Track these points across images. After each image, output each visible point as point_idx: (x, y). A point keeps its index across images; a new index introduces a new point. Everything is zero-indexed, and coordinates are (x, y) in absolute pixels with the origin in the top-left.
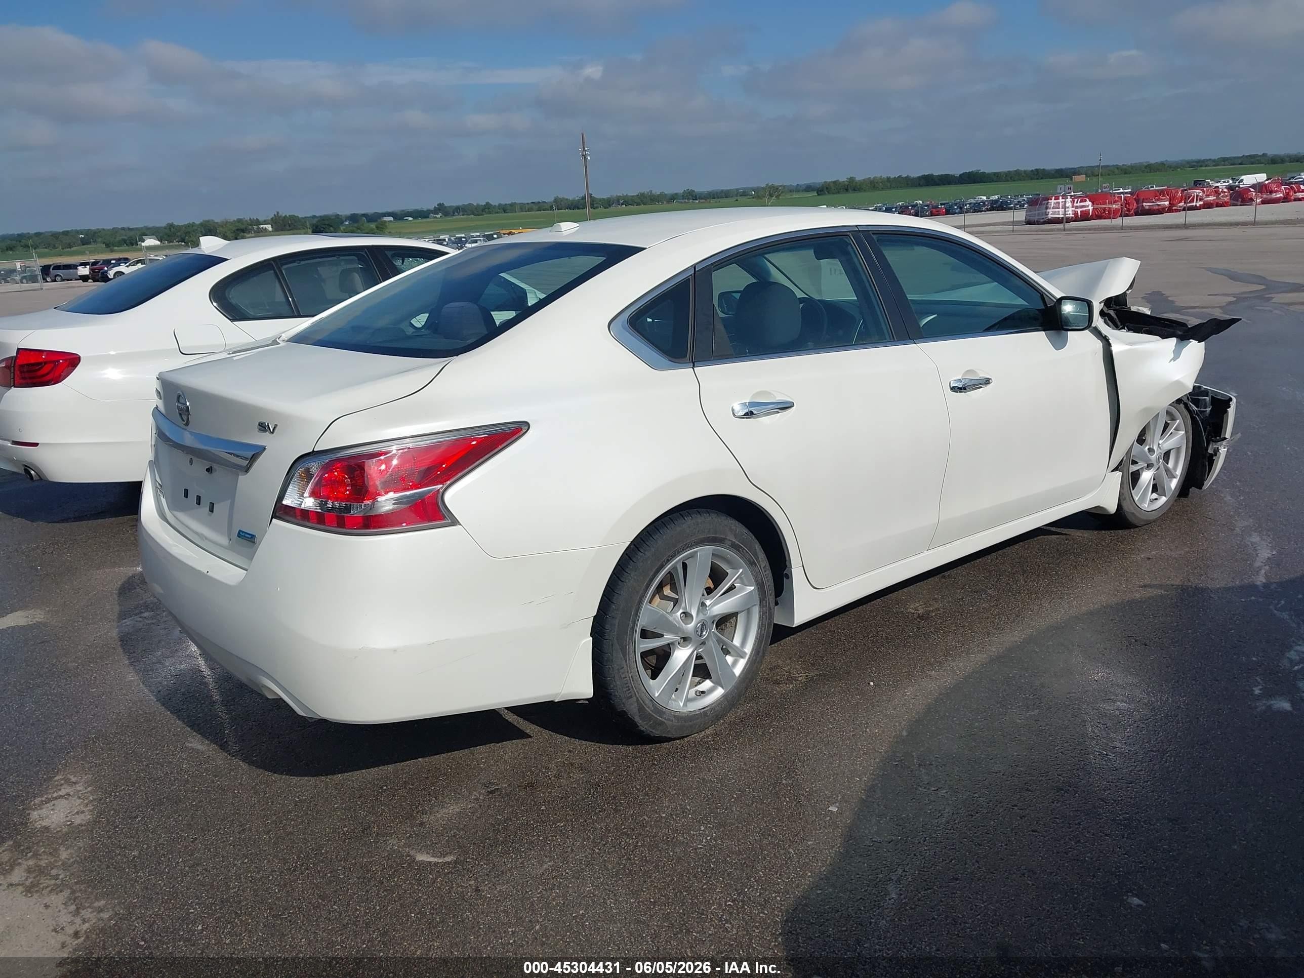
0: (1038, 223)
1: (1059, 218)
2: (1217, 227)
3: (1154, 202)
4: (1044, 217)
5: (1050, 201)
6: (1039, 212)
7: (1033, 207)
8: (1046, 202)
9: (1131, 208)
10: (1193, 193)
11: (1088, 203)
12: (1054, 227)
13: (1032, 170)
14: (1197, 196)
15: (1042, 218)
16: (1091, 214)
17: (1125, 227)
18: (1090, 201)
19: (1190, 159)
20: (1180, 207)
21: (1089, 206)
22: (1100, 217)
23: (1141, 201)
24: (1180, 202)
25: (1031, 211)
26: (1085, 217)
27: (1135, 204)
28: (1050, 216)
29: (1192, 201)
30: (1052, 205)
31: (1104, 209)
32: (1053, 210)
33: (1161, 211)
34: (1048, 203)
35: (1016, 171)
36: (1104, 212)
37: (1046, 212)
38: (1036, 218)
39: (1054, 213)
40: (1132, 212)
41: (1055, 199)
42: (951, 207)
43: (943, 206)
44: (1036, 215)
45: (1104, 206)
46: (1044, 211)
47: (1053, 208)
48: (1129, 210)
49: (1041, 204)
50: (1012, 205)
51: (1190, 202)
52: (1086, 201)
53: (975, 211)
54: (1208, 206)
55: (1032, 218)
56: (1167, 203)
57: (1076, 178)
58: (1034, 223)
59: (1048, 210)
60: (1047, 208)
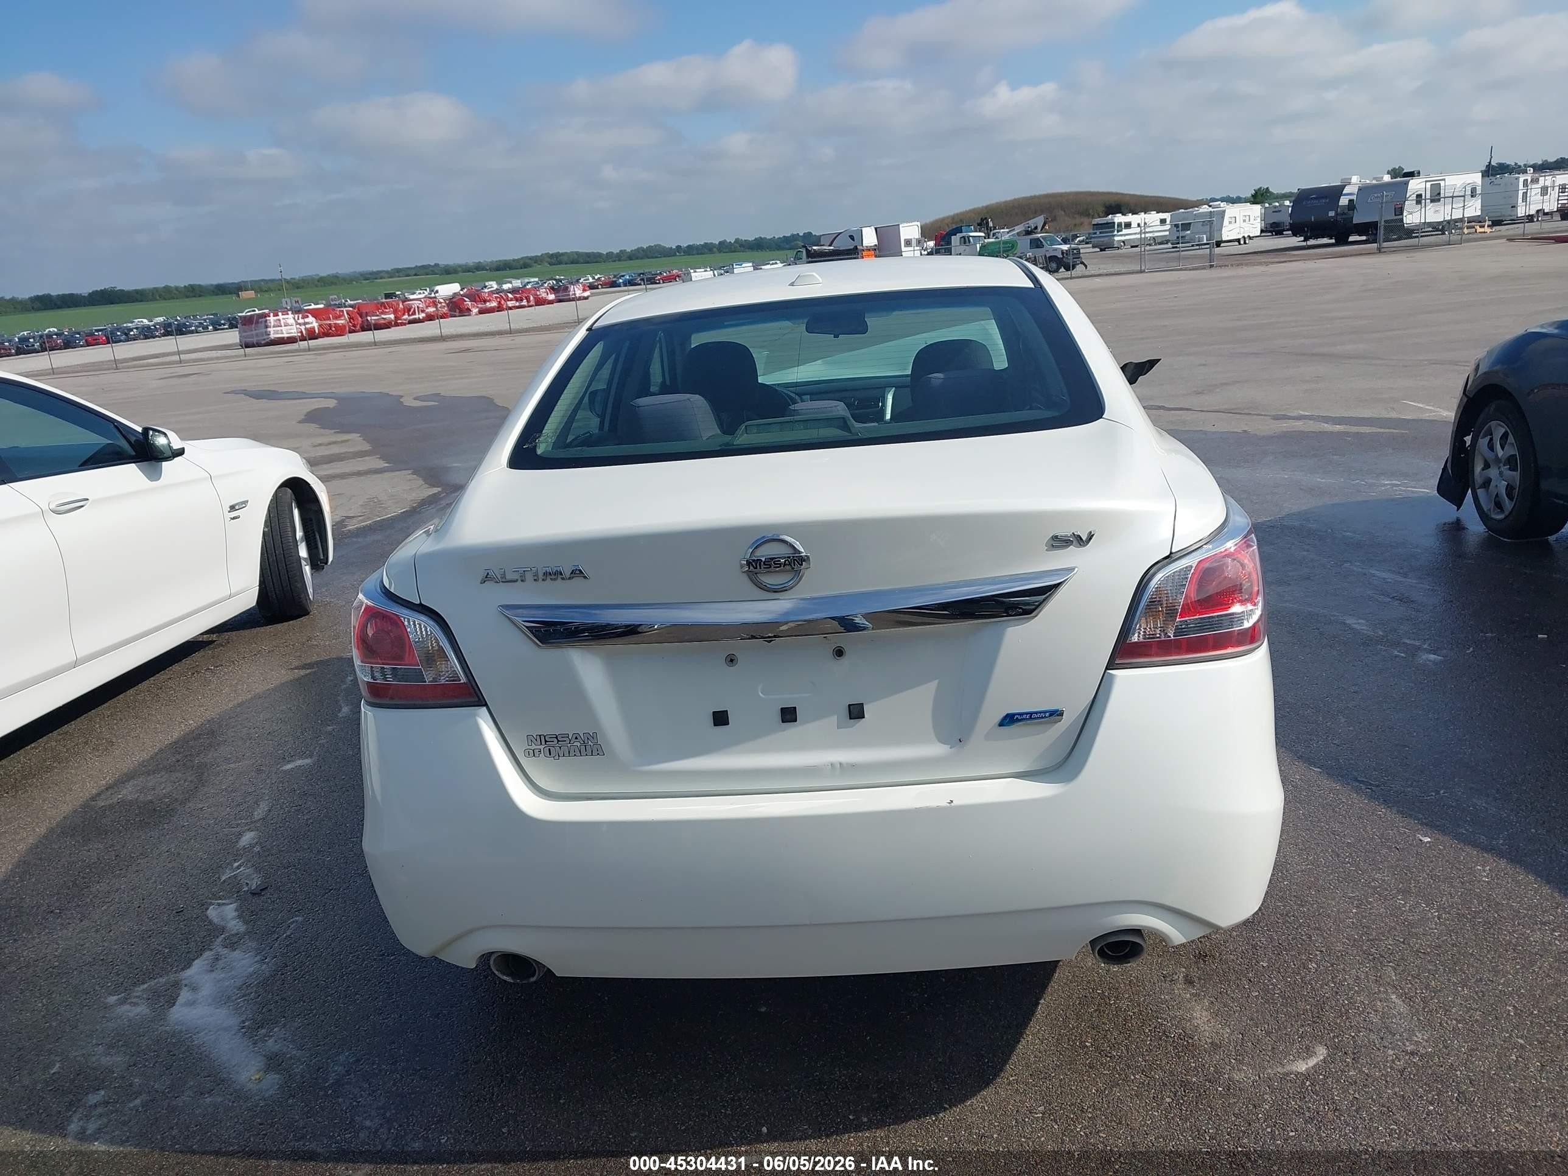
0: (259, 345)
1: (284, 337)
2: (472, 338)
3: (378, 316)
4: (266, 337)
5: (268, 318)
6: (257, 331)
7: (246, 327)
8: (264, 319)
9: (356, 323)
10: (413, 304)
11: (311, 319)
12: (281, 349)
13: (185, 286)
14: (418, 307)
15: (262, 339)
16: (317, 331)
17: (379, 342)
18: (313, 316)
19: (352, 271)
20: (405, 320)
21: (313, 323)
22: (326, 334)
23: (364, 315)
24: (404, 314)
25: (246, 332)
26: (311, 335)
27: (360, 319)
28: (272, 336)
29: (414, 313)
30: (272, 324)
31: (330, 325)
32: (274, 329)
33: (387, 325)
34: (266, 321)
35: (164, 287)
36: (331, 329)
37: (266, 332)
38: (255, 340)
39: (276, 332)
40: (358, 327)
41: (274, 316)
42: (113, 333)
43: (100, 333)
44: (253, 335)
45: (329, 322)
46: (264, 330)
47: (274, 327)
48: (354, 326)
49: (257, 322)
50: (193, 328)
51: (412, 314)
52: (308, 317)
53: (146, 337)
54: (430, 318)
55: (249, 340)
56: (392, 316)
57: (244, 295)
58: (253, 346)
59: (269, 329)
60: (267, 327)
